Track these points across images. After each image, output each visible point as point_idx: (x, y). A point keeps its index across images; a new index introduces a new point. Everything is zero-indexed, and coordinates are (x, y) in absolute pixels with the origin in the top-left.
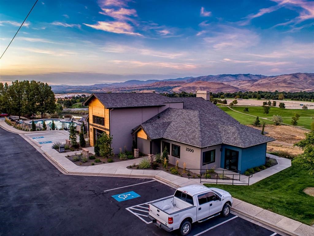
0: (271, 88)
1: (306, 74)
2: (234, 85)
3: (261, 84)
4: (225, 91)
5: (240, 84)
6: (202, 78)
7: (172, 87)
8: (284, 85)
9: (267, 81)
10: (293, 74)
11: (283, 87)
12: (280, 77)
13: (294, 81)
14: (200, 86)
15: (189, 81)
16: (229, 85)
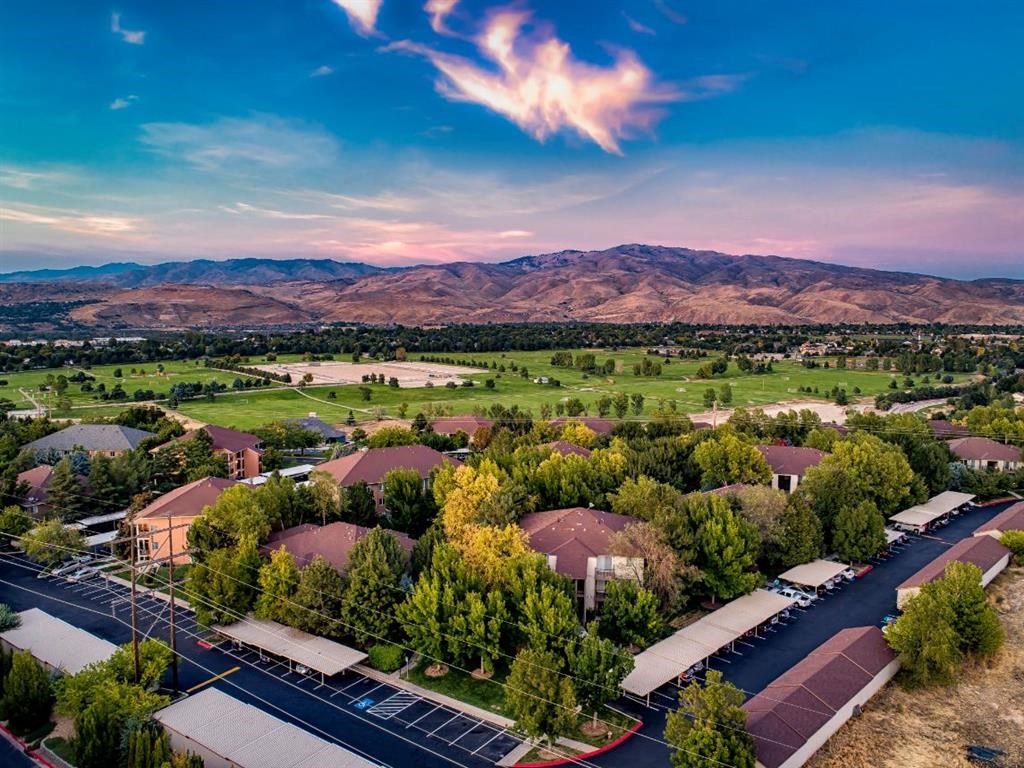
0: (392, 308)
1: (479, 266)
2: (284, 295)
3: (365, 294)
4: (260, 316)
5: (304, 292)
6: (174, 271)
7: (66, 305)
8: (423, 297)
9: (381, 283)
10: (448, 265)
11: (420, 303)
12: (416, 275)
13: (450, 286)
14: (174, 301)
15: (125, 281)
16: (271, 299)
